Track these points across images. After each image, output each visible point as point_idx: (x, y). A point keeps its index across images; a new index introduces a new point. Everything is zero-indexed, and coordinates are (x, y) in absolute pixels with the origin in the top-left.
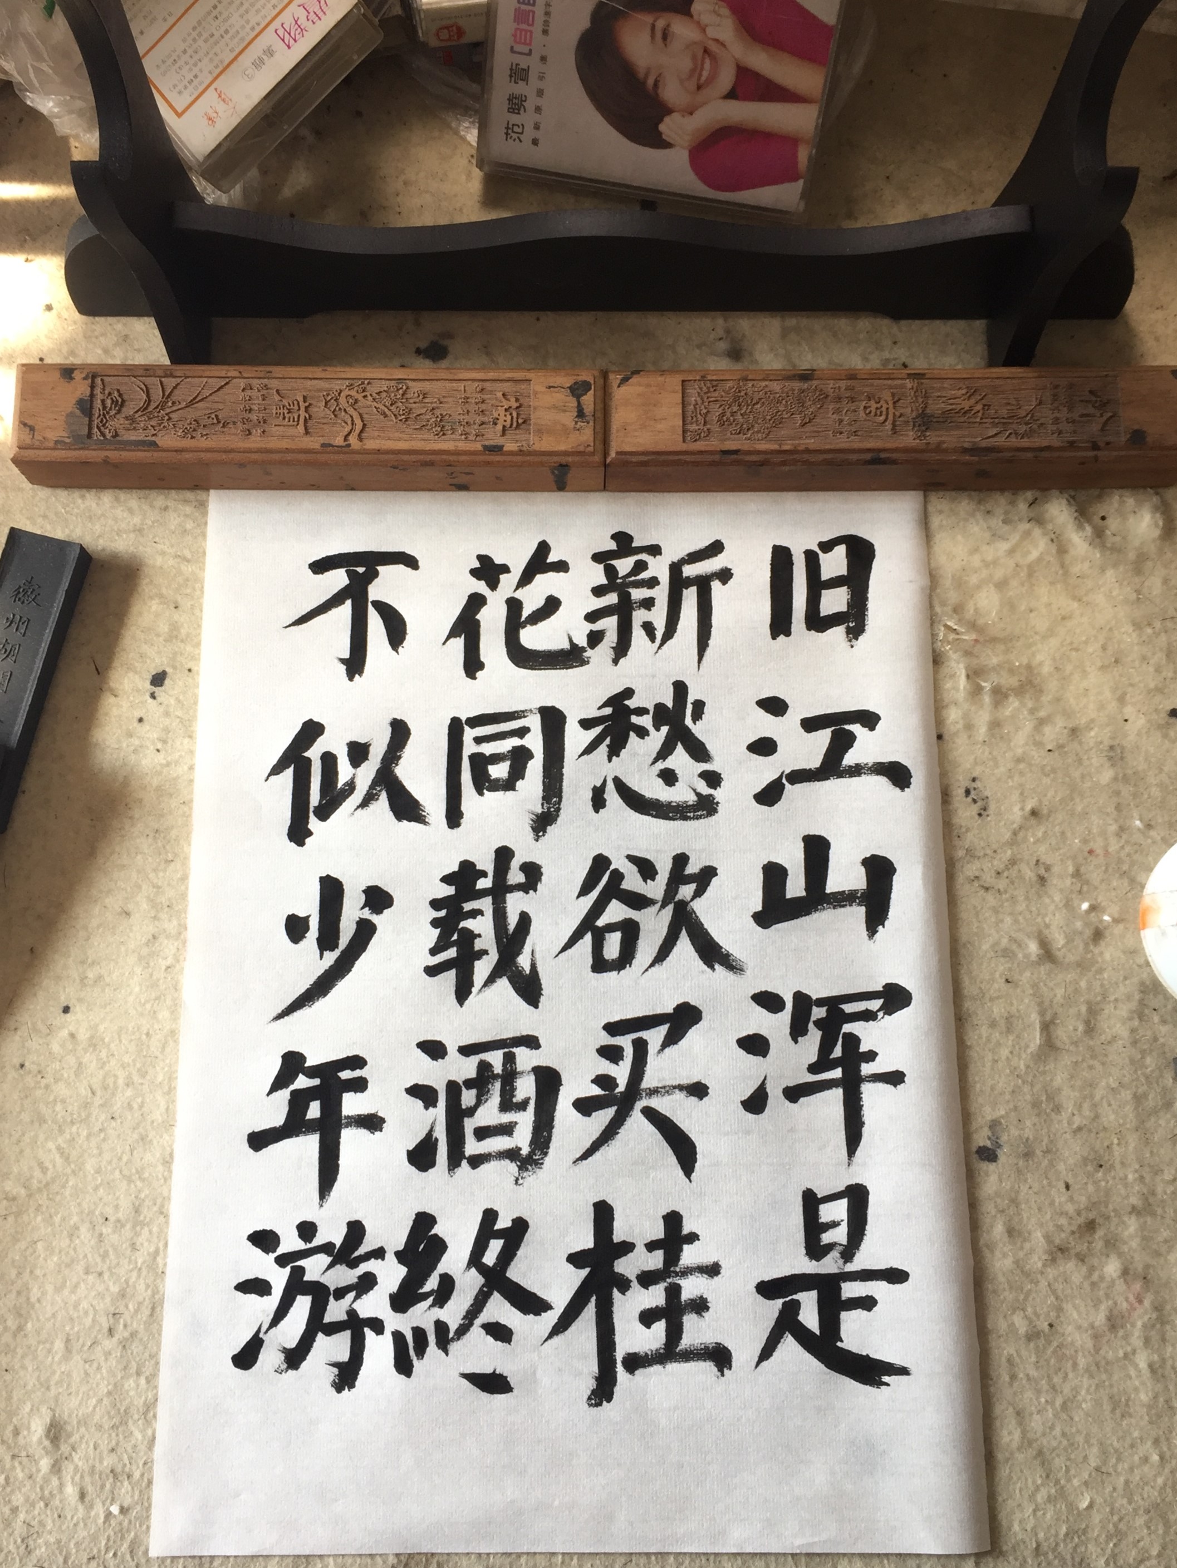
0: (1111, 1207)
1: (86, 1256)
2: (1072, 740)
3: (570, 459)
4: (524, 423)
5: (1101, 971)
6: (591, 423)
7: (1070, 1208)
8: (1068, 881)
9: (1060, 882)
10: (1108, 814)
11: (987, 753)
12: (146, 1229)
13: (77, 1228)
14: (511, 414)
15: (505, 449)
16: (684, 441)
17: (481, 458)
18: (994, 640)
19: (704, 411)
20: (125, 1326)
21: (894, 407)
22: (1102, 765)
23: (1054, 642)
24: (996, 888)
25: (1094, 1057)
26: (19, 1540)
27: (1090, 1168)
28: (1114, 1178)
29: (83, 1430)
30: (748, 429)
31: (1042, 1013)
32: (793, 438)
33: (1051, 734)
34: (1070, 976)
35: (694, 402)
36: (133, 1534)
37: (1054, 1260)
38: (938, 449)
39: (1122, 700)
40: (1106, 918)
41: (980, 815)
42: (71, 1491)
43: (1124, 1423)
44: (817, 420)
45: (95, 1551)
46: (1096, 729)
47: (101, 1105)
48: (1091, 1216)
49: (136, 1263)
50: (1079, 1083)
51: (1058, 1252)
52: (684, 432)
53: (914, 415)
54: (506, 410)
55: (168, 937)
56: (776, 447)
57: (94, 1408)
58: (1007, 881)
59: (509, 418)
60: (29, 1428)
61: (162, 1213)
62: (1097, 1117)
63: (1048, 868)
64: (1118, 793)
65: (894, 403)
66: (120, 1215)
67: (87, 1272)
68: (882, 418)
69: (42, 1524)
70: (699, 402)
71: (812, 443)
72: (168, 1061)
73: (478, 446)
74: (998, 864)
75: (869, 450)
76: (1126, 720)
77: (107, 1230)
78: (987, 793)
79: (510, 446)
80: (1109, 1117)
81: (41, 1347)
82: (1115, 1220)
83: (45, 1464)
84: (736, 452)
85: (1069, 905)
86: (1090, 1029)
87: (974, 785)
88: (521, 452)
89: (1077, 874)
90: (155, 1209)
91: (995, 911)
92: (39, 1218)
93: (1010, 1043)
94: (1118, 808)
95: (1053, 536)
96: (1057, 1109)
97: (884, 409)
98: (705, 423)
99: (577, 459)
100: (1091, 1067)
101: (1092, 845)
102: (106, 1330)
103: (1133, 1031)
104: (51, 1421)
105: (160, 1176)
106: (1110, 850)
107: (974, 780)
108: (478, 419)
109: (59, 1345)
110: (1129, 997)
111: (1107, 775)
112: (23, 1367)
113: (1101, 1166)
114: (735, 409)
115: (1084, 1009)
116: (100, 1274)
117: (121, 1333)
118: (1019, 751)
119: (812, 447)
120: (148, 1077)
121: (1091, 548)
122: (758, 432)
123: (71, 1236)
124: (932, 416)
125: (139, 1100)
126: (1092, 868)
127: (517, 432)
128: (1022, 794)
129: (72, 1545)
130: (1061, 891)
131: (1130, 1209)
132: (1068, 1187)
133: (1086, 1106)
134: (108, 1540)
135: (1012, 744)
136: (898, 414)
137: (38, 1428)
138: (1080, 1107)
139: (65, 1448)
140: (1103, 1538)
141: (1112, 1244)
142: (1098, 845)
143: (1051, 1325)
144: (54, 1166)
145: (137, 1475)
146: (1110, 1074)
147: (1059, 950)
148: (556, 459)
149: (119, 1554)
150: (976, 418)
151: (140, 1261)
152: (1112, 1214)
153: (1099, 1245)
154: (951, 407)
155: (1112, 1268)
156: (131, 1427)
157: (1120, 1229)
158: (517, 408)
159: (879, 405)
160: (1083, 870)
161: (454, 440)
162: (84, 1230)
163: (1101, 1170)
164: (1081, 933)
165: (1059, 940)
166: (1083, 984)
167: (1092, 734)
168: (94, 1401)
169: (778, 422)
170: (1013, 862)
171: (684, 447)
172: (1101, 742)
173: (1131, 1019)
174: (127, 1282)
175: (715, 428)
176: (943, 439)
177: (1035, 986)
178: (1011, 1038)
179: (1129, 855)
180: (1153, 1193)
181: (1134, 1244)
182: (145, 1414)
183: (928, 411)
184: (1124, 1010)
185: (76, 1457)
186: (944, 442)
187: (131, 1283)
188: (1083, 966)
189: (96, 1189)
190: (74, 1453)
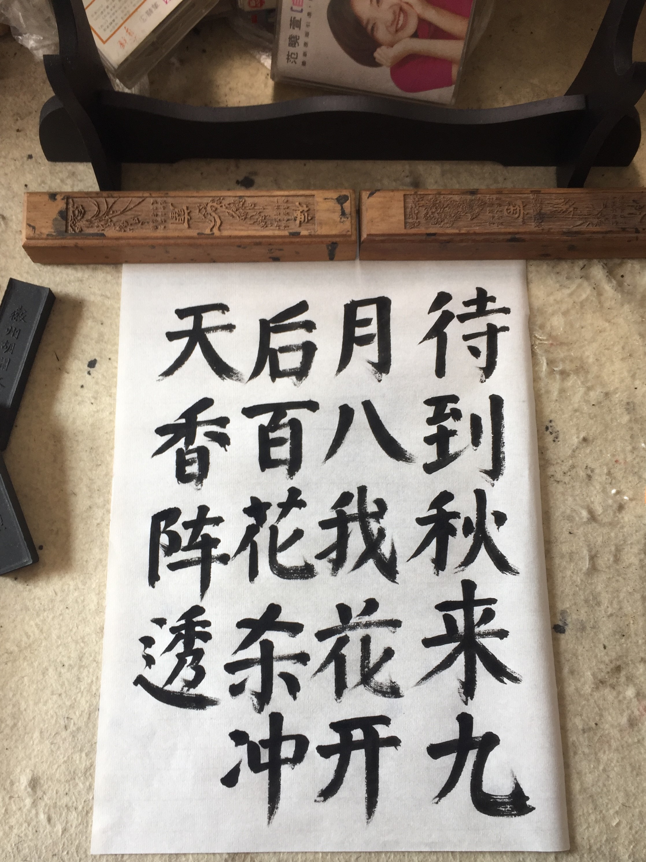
0: (629, 658)
1: (52, 685)
2: (606, 399)
3: (338, 239)
4: (311, 219)
5: (622, 527)
6: (349, 219)
7: (607, 659)
8: (604, 477)
9: (600, 477)
10: (626, 440)
11: (558, 406)
12: (86, 669)
13: (47, 670)
14: (304, 214)
15: (301, 234)
16: (405, 228)
17: (287, 240)
18: (562, 344)
19: (416, 212)
20: (74, 724)
21: (524, 209)
22: (622, 413)
23: (595, 345)
24: (564, 481)
25: (619, 575)
26: (13, 845)
27: (617, 637)
28: (631, 642)
29: (50, 783)
30: (441, 222)
31: (590, 551)
32: (467, 227)
33: (593, 395)
34: (605, 530)
35: (410, 207)
36: (78, 841)
37: (597, 688)
38: (549, 232)
39: (633, 377)
40: (626, 498)
41: (554, 441)
42: (42, 817)
43: (638, 779)
44: (480, 217)
45: (56, 851)
46: (619, 393)
47: (61, 601)
48: (618, 663)
49: (80, 688)
50: (611, 589)
51: (600, 683)
52: (406, 223)
53: (535, 213)
54: (301, 212)
55: (98, 507)
56: (457, 231)
57: (57, 770)
58: (570, 477)
59: (303, 217)
60: (19, 781)
61: (95, 661)
62: (621, 608)
63: (592, 471)
64: (631, 429)
65: (524, 207)
66: (71, 662)
67: (53, 693)
68: (517, 215)
69: (26, 835)
70: (414, 206)
71: (477, 229)
72: (98, 576)
73: (286, 233)
74: (565, 468)
75: (510, 233)
76: (636, 388)
77: (63, 670)
78: (558, 429)
79: (304, 233)
80: (628, 609)
81: (26, 736)
82: (632, 666)
83: (28, 801)
84: (434, 234)
85: (604, 490)
86: (617, 560)
87: (551, 424)
88: (310, 236)
89: (609, 473)
90: (91, 659)
91: (563, 494)
92: (25, 664)
93: (572, 567)
94: (632, 437)
95: (594, 286)
96: (599, 604)
97: (518, 210)
98: (417, 219)
99: (341, 239)
100: (617, 581)
101: (617, 458)
102: (63, 726)
103: (641, 560)
104: (32, 777)
105: (94, 641)
106: (627, 460)
107: (551, 421)
108: (286, 218)
109: (37, 734)
110: (638, 542)
111: (626, 418)
112: (16, 747)
113: (624, 636)
114: (434, 210)
115: (613, 548)
116: (60, 695)
117: (72, 728)
118: (576, 406)
119: (477, 231)
120: (87, 585)
121: (615, 292)
122: (447, 223)
123: (43, 674)
124: (545, 214)
125: (82, 598)
126: (617, 470)
127: (308, 224)
128: (577, 429)
129: (43, 847)
130: (600, 483)
131: (640, 659)
132: (605, 647)
133: (615, 602)
134: (64, 844)
135: (572, 402)
136: (526, 213)
137: (24, 781)
138: (611, 603)
139: (39, 793)
140: (627, 843)
141: (630, 679)
142: (621, 458)
143: (596, 724)
144: (34, 635)
145: (80, 808)
146: (628, 585)
147: (599, 515)
148: (330, 239)
149: (70, 852)
150: (570, 215)
151: (82, 688)
152: (630, 662)
153: (623, 679)
154: (555, 209)
155: (630, 692)
156: (77, 780)
157: (634, 670)
158: (307, 211)
159: (515, 208)
160: (612, 471)
161: (273, 230)
162: (51, 671)
163: (624, 638)
164: (611, 506)
165: (599, 510)
166: (613, 535)
167: (617, 396)
168: (56, 766)
169: (458, 218)
170: (573, 467)
171: (403, 231)
172: (622, 400)
173: (639, 554)
174: (75, 699)
175: (423, 221)
176: (550, 227)
177: (585, 535)
178: (572, 564)
179: (638, 463)
181: (643, 679)
182: (85, 773)
183: (543, 211)
184: (636, 549)
185: (46, 798)
186: (551, 229)
187: (77, 699)
188: (612, 524)
189: (58, 647)
190: (44, 796)
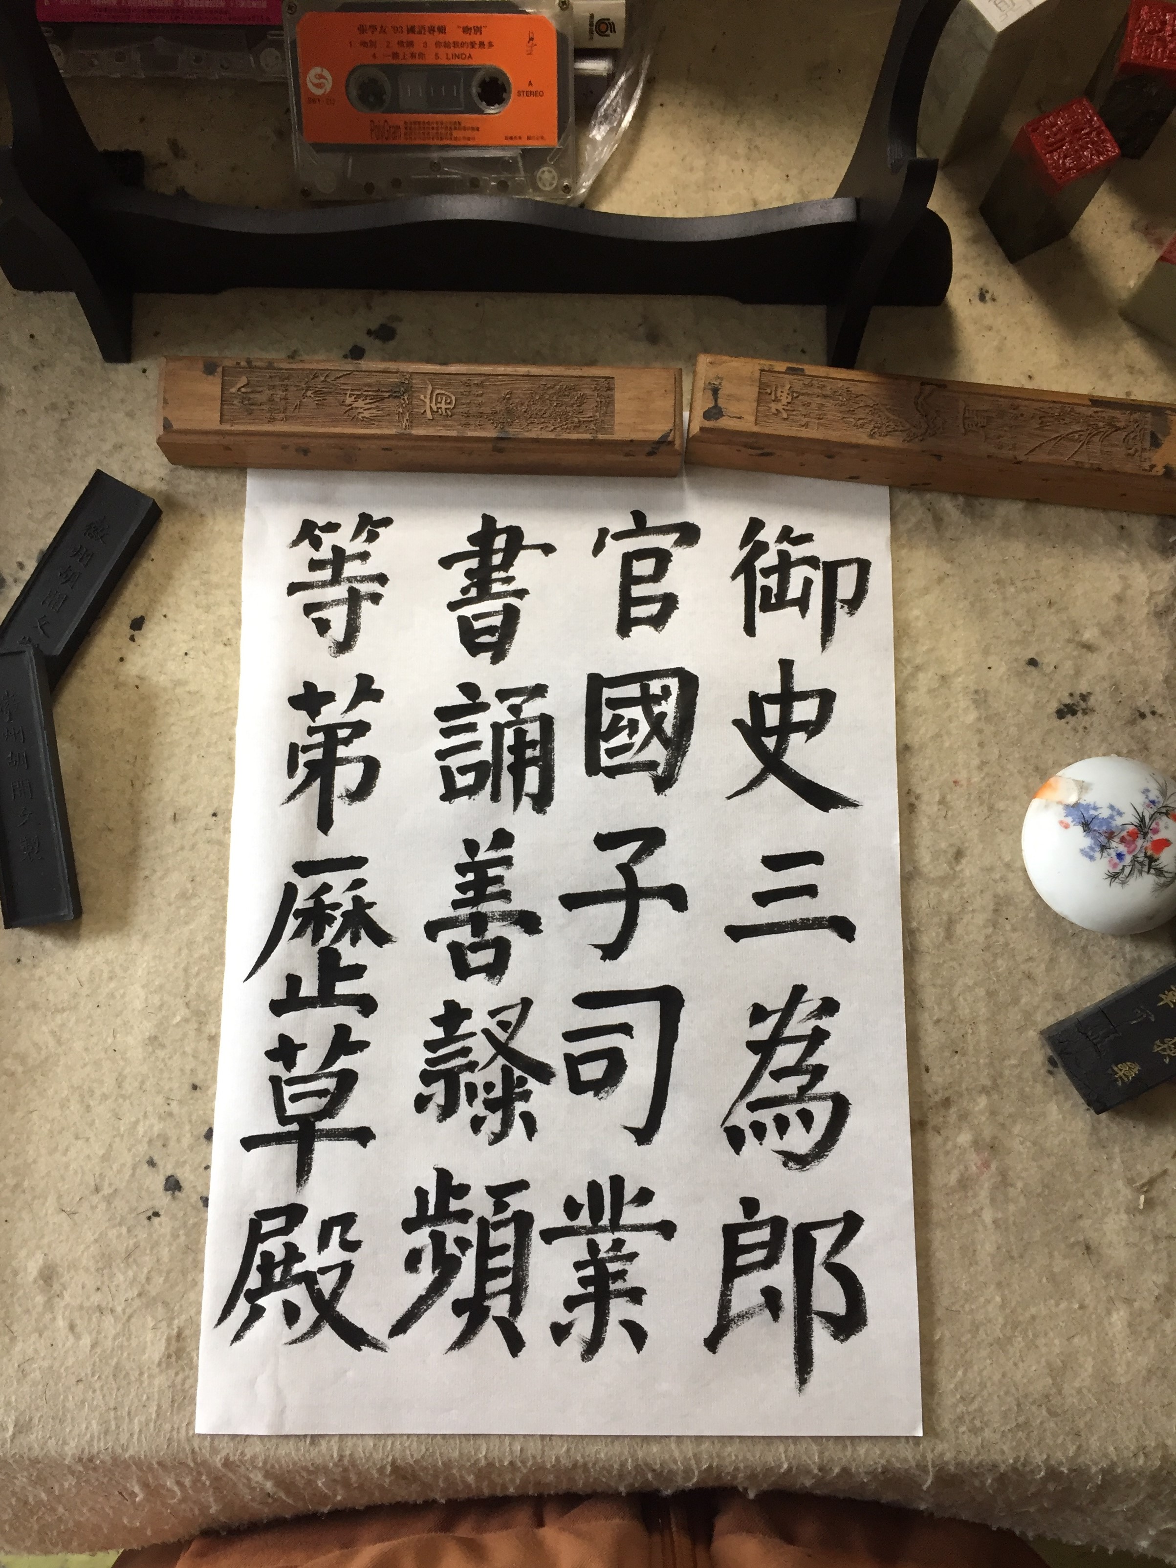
0: (964, 1086)
1: (75, 1124)
2: (943, 685)
5: (962, 885)
7: (930, 1088)
8: (935, 808)
9: (929, 808)
10: (972, 750)
12: (128, 1101)
13: (69, 1101)
20: (110, 1184)
22: (968, 707)
25: (953, 959)
27: (947, 1054)
28: (968, 1062)
29: (72, 1272)
33: (924, 679)
34: (935, 891)
36: (115, 1360)
39: (986, 652)
42: (61, 1323)
43: (972, 1269)
45: (83, 1375)
46: (963, 676)
47: (88, 995)
48: (947, 1094)
50: (940, 982)
51: (919, 1126)
57: (83, 1252)
60: (26, 1269)
61: (142, 1088)
62: (954, 1009)
63: (918, 798)
64: (981, 732)
66: (105, 1090)
67: (76, 1138)
69: (36, 1351)
72: (146, 958)
76: (990, 668)
77: (93, 1102)
80: (965, 1011)
81: (36, 1202)
82: (967, 1098)
83: (40, 1299)
85: (936, 829)
89: (942, 802)
90: (137, 1084)
92: (34, 1092)
94: (981, 745)
95: (929, 506)
96: (920, 1003)
100: (951, 968)
101: (957, 777)
102: (93, 1187)
103: (987, 937)
104: (45, 1263)
105: (140, 1057)
106: (972, 781)
110: (984, 909)
111: (972, 716)
112: (21, 1219)
113: (957, 1052)
115: (945, 918)
116: (88, 1139)
117: (107, 1191)
120: (129, 972)
121: (962, 516)
123: (62, 1107)
125: (124, 990)
126: (955, 796)
129: (62, 1370)
130: (929, 817)
131: (980, 1089)
132: (928, 1071)
133: (945, 1001)
134: (94, 1365)
137: (32, 1269)
138: (939, 1004)
139: (56, 1287)
141: (964, 1117)
142: (962, 776)
144: (47, 1047)
145: (119, 1309)
146: (966, 974)
147: (926, 867)
149: (103, 1377)
151: (122, 1129)
152: (965, 1093)
153: (953, 1119)
155: (964, 1138)
156: (115, 1270)
157: (971, 1105)
160: (948, 798)
162: (74, 1102)
163: (957, 1055)
164: (945, 852)
165: (926, 859)
166: (945, 897)
167: (960, 679)
168: (82, 1247)
172: (967, 687)
173: (985, 927)
179: (989, 786)
180: (1001, 1075)
181: (983, 1119)
182: (127, 1259)
184: (980, 919)
185: (66, 1295)
188: (946, 881)
190: (65, 1292)
